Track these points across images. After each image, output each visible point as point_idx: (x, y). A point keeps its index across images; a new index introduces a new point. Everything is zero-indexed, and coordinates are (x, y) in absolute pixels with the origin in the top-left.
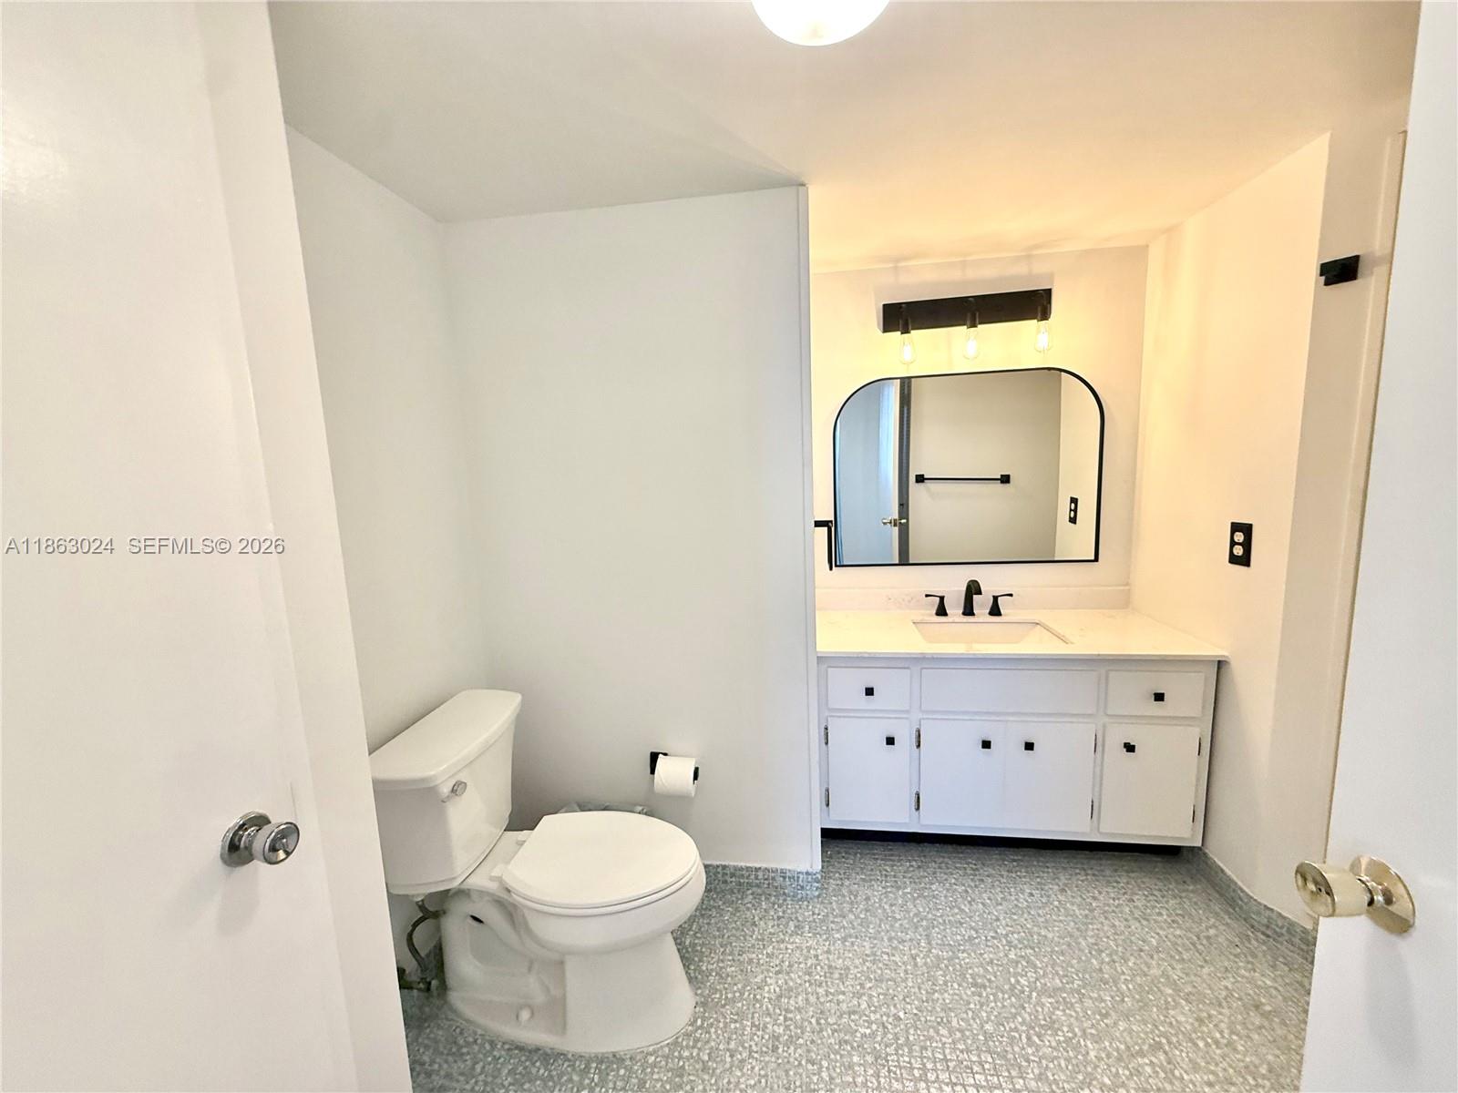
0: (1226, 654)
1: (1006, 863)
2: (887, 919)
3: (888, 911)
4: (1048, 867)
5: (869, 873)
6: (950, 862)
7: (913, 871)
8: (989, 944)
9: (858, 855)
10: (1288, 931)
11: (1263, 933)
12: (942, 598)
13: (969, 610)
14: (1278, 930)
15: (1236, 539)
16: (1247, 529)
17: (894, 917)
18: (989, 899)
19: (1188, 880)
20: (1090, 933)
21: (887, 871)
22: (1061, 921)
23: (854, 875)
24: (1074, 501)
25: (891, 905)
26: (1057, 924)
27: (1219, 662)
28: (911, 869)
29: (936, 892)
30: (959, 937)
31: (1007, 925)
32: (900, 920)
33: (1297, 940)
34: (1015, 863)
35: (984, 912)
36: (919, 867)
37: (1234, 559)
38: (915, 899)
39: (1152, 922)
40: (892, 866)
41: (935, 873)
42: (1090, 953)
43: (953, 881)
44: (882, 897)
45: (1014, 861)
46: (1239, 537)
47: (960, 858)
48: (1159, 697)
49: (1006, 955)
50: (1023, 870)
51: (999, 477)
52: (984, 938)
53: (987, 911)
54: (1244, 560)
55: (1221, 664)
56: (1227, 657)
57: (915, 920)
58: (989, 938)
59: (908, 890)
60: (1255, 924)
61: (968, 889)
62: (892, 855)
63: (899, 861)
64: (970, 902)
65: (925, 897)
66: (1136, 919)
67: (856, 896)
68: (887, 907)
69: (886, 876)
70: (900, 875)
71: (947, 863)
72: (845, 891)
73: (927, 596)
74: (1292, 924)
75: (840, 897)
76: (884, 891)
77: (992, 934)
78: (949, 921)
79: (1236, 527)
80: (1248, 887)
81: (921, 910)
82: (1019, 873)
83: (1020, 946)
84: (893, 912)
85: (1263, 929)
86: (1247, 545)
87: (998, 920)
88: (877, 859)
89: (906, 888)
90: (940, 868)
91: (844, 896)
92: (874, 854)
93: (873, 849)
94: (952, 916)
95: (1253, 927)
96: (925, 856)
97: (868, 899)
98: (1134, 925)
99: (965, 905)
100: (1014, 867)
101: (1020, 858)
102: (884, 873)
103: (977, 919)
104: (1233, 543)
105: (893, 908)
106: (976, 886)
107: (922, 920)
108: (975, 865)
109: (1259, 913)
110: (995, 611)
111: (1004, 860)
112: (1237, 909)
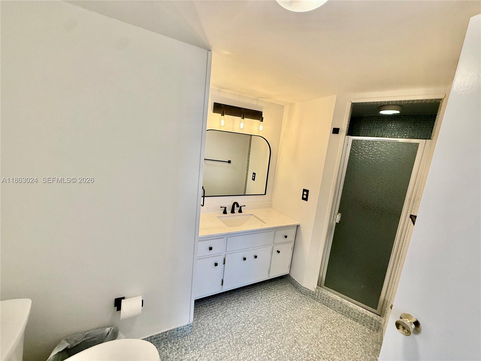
0: (299, 223)
1: (245, 293)
2: (217, 331)
3: (216, 327)
4: (256, 291)
5: (206, 313)
6: (230, 299)
7: (220, 307)
8: (249, 326)
9: (200, 307)
10: (310, 293)
11: (304, 294)
12: (225, 208)
13: (233, 211)
14: (307, 293)
15: (304, 193)
16: (307, 191)
17: (219, 329)
18: (244, 309)
19: (286, 283)
20: (272, 310)
21: (212, 310)
22: (264, 309)
23: (201, 316)
24: (254, 174)
25: (217, 324)
26: (263, 310)
27: (297, 226)
28: (219, 306)
29: (229, 313)
30: (240, 328)
31: (252, 317)
32: (221, 329)
33: (311, 295)
34: (247, 292)
35: (244, 314)
36: (221, 304)
37: (303, 199)
38: (223, 318)
39: (283, 300)
40: (213, 307)
41: (227, 305)
42: (273, 317)
43: (233, 306)
44: (213, 322)
45: (247, 291)
46: (305, 193)
47: (232, 296)
48: (286, 237)
49: (254, 329)
50: (250, 294)
51: (228, 161)
52: (247, 325)
53: (245, 314)
54: (306, 199)
55: (298, 226)
56: (299, 224)
57: (226, 327)
58: (248, 324)
59: (220, 315)
60: (302, 292)
61: (238, 307)
62: (212, 302)
63: (214, 304)
64: (239, 312)
65: (226, 316)
66: (280, 300)
67: (204, 325)
68: (215, 326)
69: (212, 312)
70: (216, 310)
71: (229, 299)
72: (200, 325)
73: (221, 207)
74: (310, 291)
75: (198, 329)
76: (213, 319)
77: (248, 322)
78: (236, 322)
79: (304, 190)
80: (301, 283)
81: (226, 322)
82: (249, 296)
83: (257, 323)
84: (218, 327)
85: (304, 293)
86: (307, 195)
87: (249, 316)
88: (207, 306)
89: (219, 315)
90: (228, 302)
91: (200, 327)
92: (205, 304)
93: (205, 302)
94: (236, 320)
95: (302, 293)
96: (222, 299)
97: (208, 325)
98: (280, 303)
99: (239, 314)
100: (247, 294)
101: (248, 290)
102: (211, 311)
103: (243, 318)
104: (303, 194)
105: (218, 325)
106: (240, 305)
107: (228, 326)
108: (237, 297)
109: (303, 290)
110: (240, 211)
111: (244, 292)
112: (298, 289)
